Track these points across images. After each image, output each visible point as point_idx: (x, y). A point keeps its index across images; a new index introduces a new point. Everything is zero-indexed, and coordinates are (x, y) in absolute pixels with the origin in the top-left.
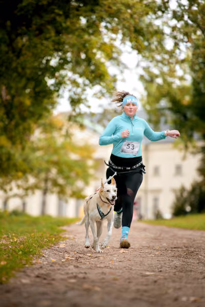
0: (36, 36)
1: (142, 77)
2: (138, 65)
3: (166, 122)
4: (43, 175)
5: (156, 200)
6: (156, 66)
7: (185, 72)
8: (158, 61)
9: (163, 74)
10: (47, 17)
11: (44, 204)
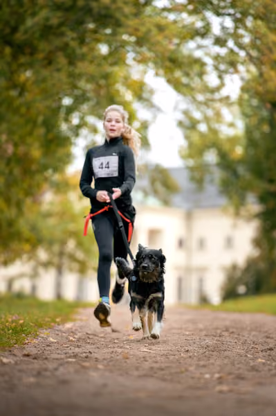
0: (45, 67)
1: (180, 124)
2: (175, 108)
3: (212, 181)
4: (56, 248)
5: (201, 281)
6: (198, 109)
7: (234, 116)
8: (200, 103)
9: (207, 119)
10: (58, 42)
11: (58, 286)
